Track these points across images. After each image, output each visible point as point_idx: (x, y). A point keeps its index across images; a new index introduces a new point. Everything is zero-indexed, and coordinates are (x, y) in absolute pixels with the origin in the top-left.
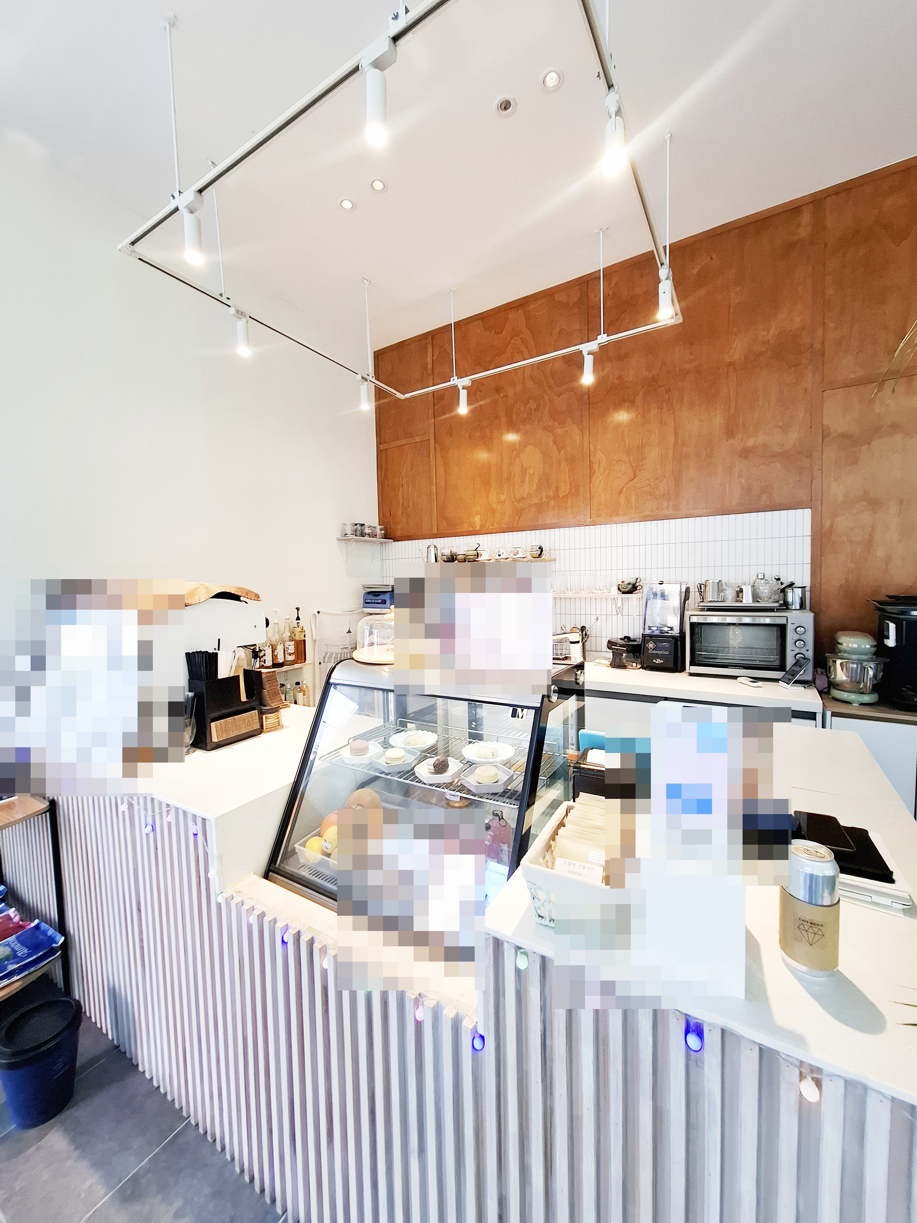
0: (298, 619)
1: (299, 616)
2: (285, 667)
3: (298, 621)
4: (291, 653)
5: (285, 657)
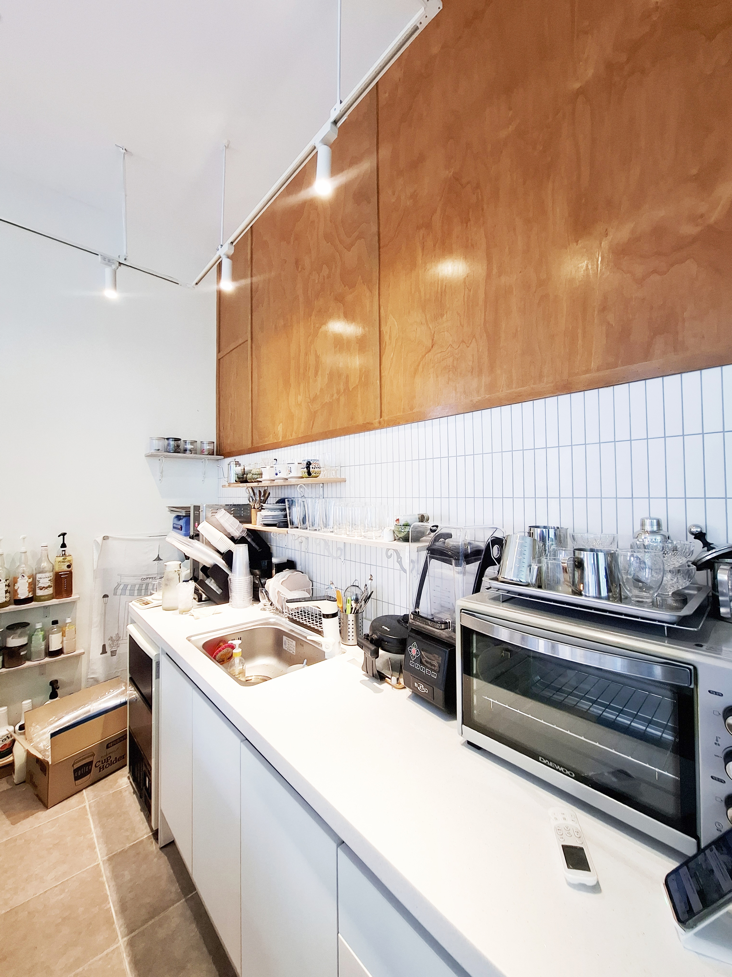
0: (64, 545)
1: (65, 542)
2: (33, 603)
3: (64, 549)
4: (44, 587)
5: (34, 592)
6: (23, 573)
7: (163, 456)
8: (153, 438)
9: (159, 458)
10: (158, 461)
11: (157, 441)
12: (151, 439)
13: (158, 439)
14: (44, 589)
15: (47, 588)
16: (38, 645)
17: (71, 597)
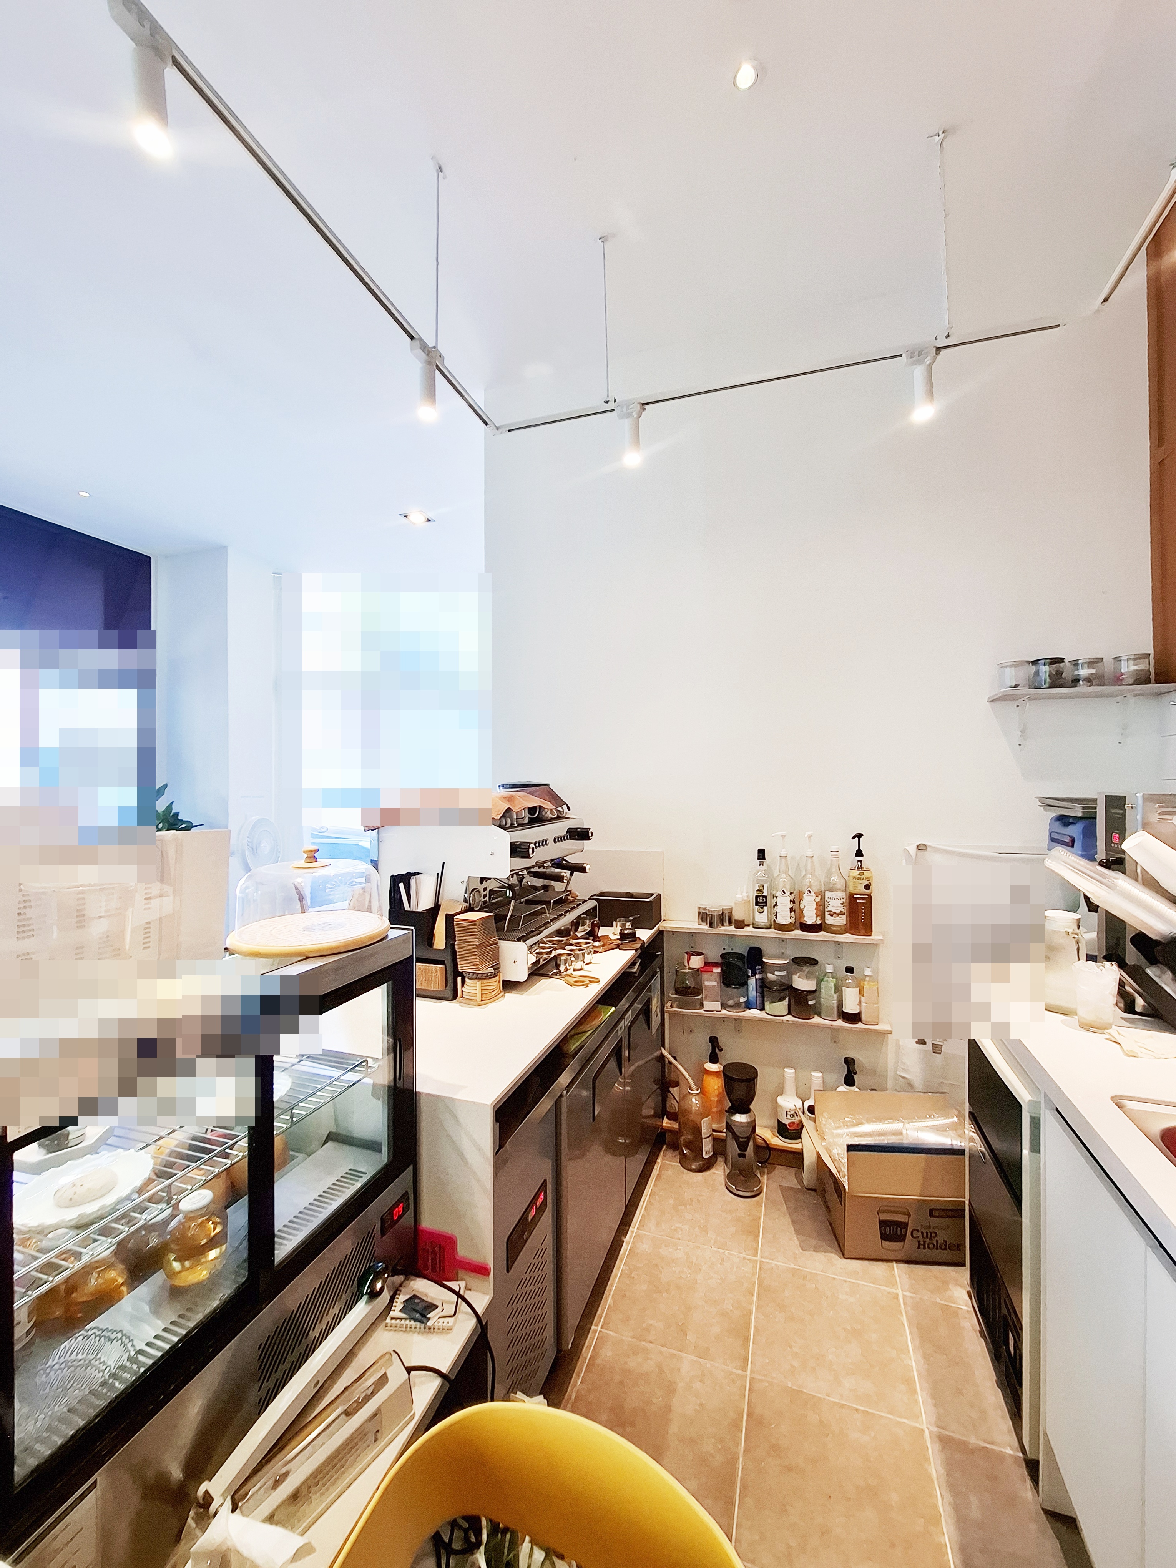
0: (859, 853)
1: (861, 849)
2: (822, 933)
3: (860, 859)
4: (835, 913)
5: (823, 918)
6: (810, 887)
7: (1025, 698)
8: (1006, 664)
9: (1017, 703)
10: (1016, 707)
11: (1013, 669)
12: (1002, 666)
13: (1015, 666)
14: (834, 915)
15: (838, 915)
16: (828, 997)
17: (870, 935)
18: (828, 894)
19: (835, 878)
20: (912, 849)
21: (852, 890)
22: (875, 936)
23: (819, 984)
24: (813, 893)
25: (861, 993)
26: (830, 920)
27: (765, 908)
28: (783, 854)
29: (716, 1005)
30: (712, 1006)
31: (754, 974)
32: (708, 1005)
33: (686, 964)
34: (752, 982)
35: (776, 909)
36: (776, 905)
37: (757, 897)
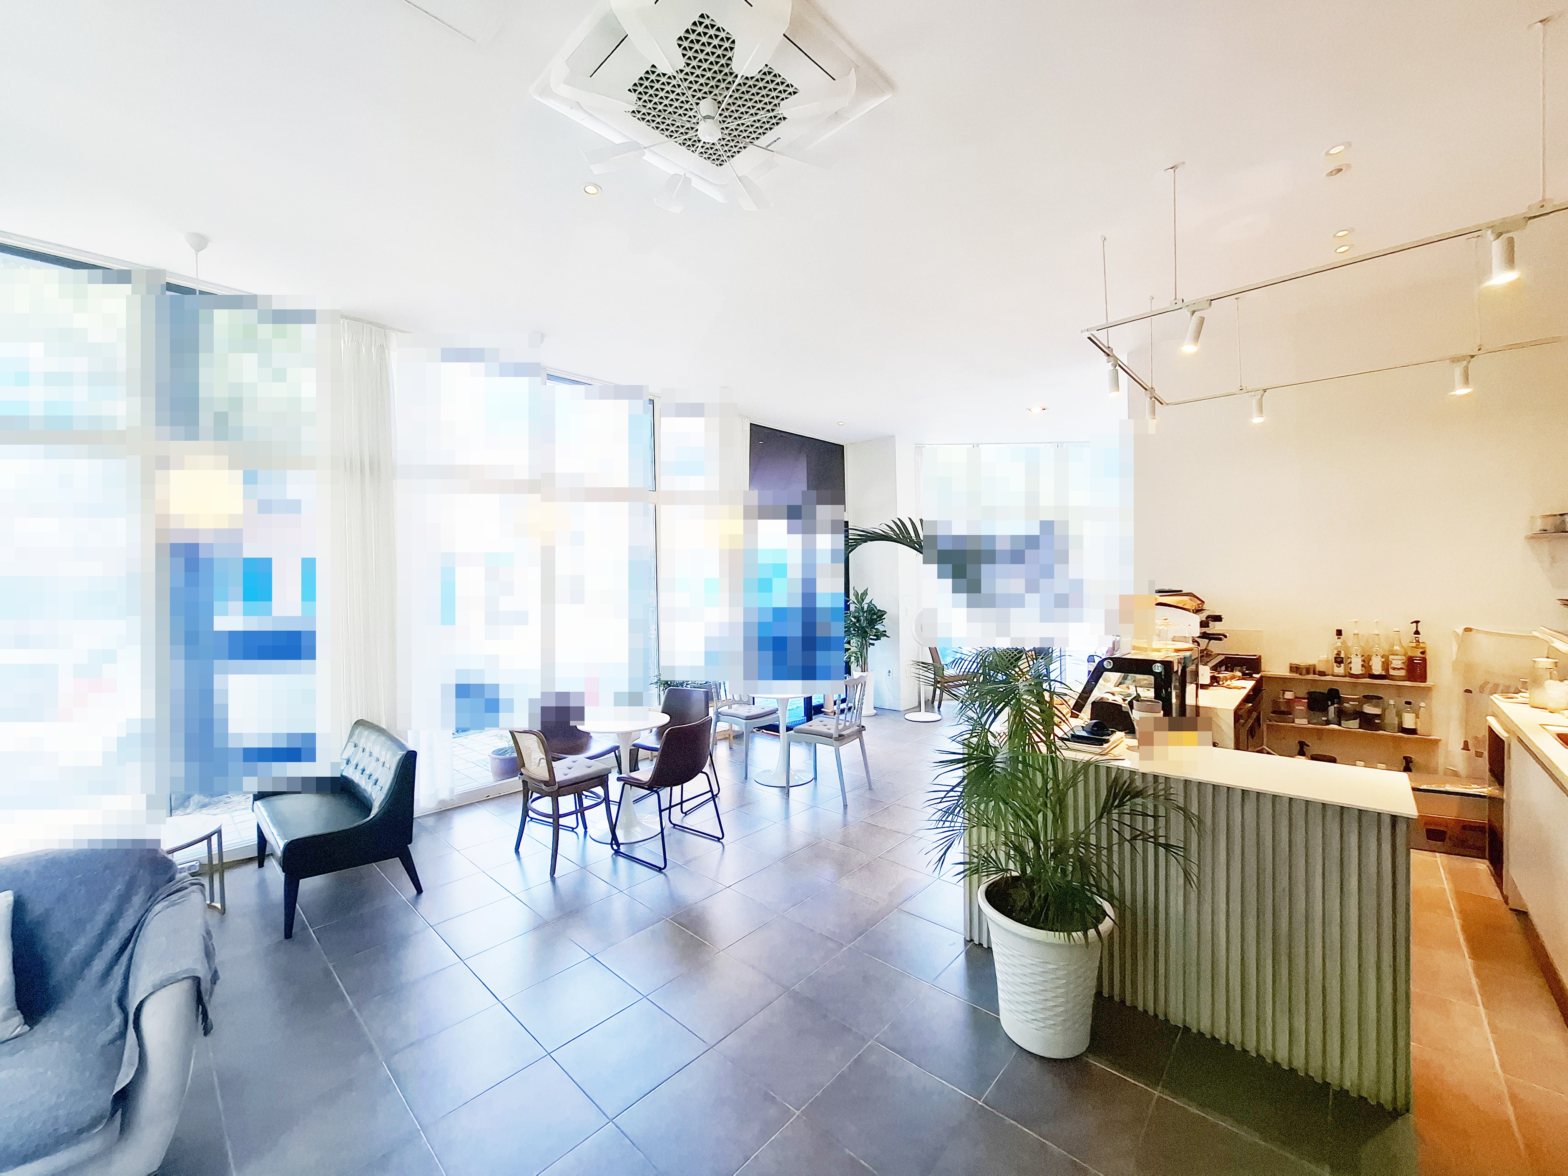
0: (1417, 632)
1: (1419, 630)
2: (1387, 680)
3: (1417, 636)
4: (1397, 668)
5: (1387, 671)
6: (1377, 653)
7: (1553, 537)
8: (1537, 517)
10: (1547, 543)
11: (1542, 520)
12: (1534, 518)
13: (1544, 518)
14: (1397, 670)
15: (1400, 669)
16: (1391, 719)
17: (1425, 682)
18: (1391, 657)
19: (1397, 648)
20: (1460, 631)
21: (1410, 654)
22: (1429, 683)
23: (1384, 710)
24: (1379, 657)
25: (1417, 717)
26: (1392, 672)
27: (1342, 665)
28: (1356, 632)
29: (1305, 721)
30: (1301, 722)
31: (1333, 704)
32: (1297, 721)
33: (1281, 696)
34: (1332, 709)
35: (1351, 665)
36: (1351, 663)
37: (1335, 658)
